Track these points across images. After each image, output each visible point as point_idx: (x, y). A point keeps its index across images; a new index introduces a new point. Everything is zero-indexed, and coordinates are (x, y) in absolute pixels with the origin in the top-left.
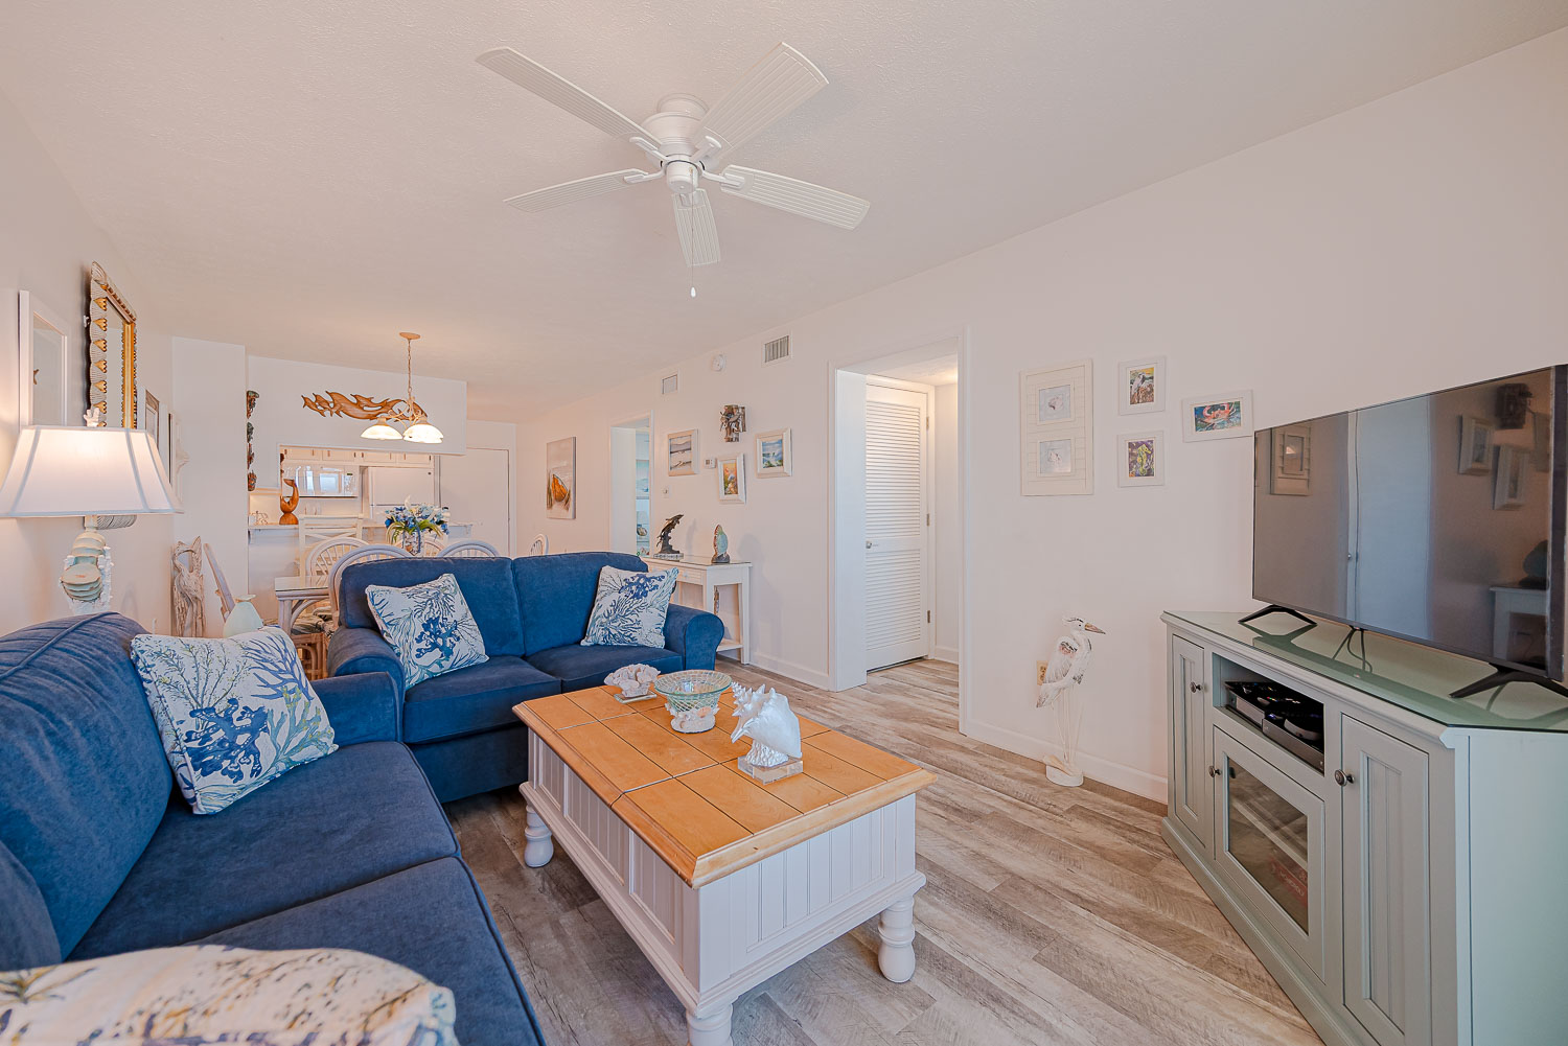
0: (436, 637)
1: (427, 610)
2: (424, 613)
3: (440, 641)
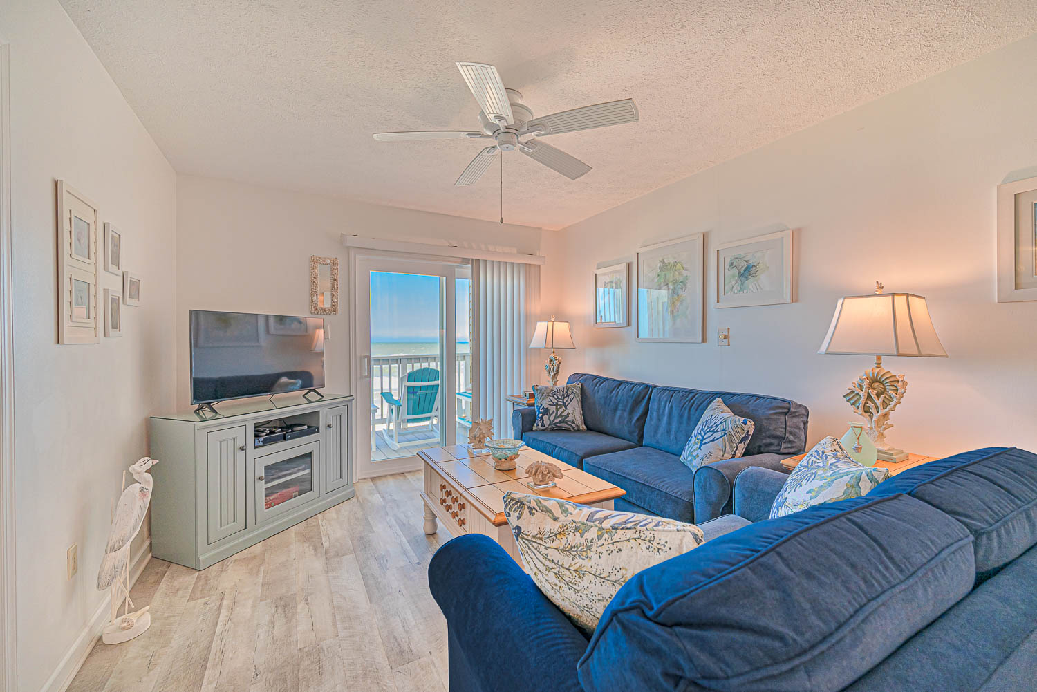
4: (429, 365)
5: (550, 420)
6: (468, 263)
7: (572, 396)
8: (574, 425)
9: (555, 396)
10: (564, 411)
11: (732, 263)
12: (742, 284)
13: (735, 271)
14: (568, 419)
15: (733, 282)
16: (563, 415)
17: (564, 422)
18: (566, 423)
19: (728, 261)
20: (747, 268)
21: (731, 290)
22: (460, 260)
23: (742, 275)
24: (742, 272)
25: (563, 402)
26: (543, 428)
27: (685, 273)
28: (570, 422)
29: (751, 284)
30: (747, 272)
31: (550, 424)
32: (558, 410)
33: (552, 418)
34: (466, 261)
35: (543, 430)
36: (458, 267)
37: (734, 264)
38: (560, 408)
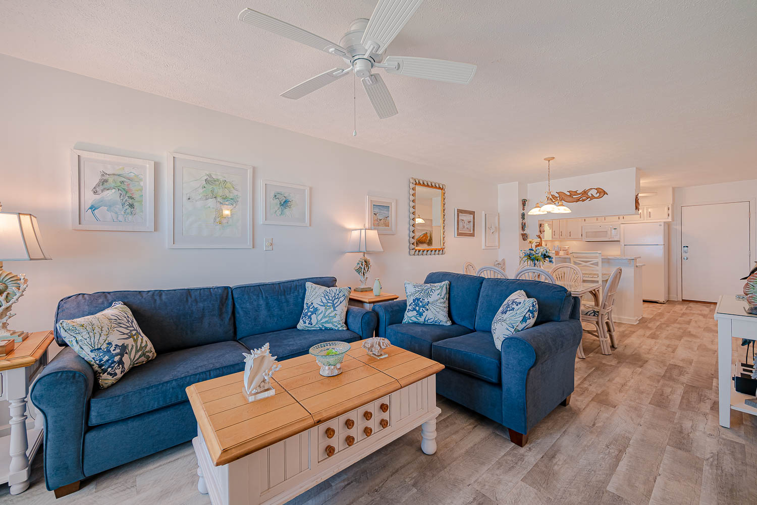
0: (417, 306)
1: (418, 294)
2: (416, 295)
3: (417, 308)
11: (275, 196)
12: (282, 211)
13: (277, 201)
15: (276, 209)
19: (272, 195)
20: (285, 201)
21: (275, 213)
23: (282, 205)
24: (282, 203)
27: (235, 193)
29: (287, 211)
30: (285, 204)
37: (277, 197)
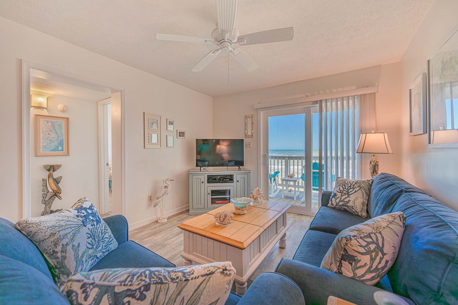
4: (315, 161)
5: (336, 203)
6: (317, 103)
7: (358, 189)
8: (353, 210)
9: (344, 187)
10: (346, 198)
14: (349, 204)
16: (345, 200)
17: (345, 206)
18: (348, 206)
22: (311, 103)
25: (348, 192)
26: (332, 206)
28: (350, 207)
31: (336, 205)
32: (342, 196)
33: (338, 200)
34: (316, 102)
35: (333, 208)
36: (312, 107)
38: (343, 195)
